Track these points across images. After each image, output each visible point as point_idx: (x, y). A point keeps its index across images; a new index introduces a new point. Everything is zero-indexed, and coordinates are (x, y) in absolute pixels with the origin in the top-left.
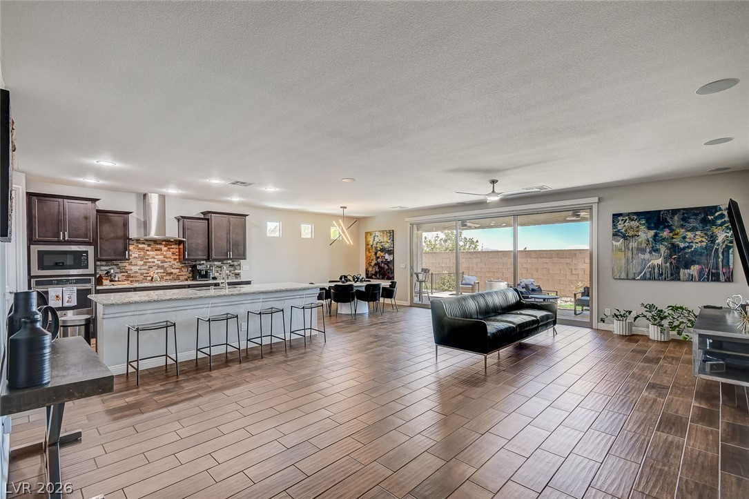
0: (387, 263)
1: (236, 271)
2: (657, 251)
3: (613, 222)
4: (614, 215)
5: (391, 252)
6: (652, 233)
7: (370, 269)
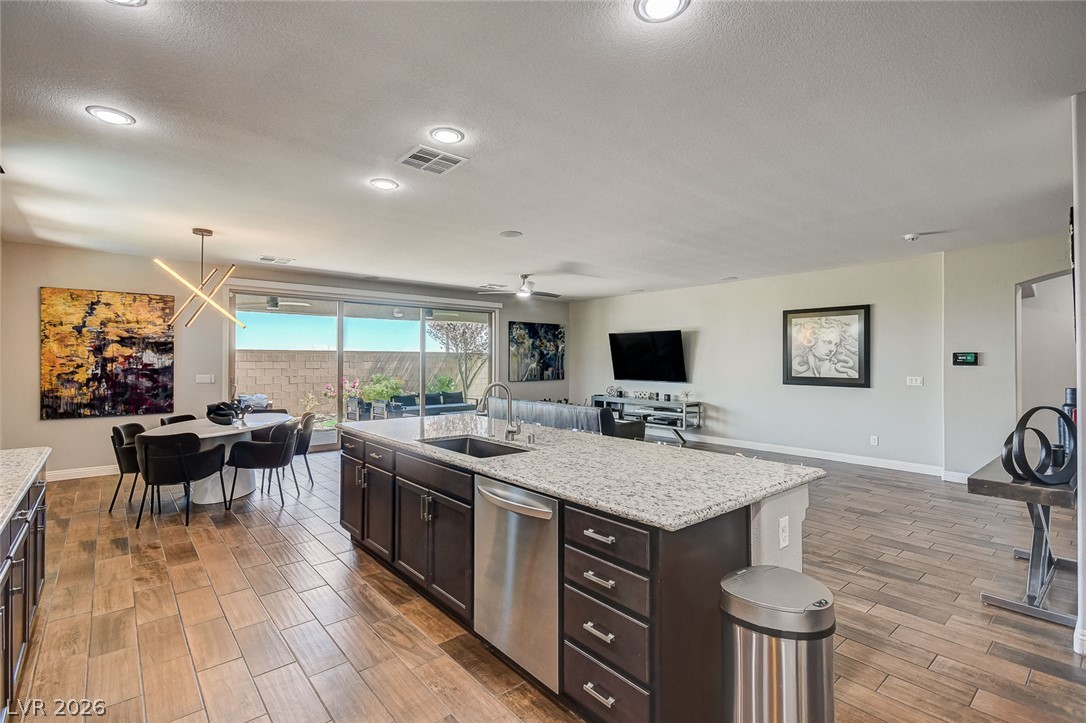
0: (151, 373)
2: (533, 356)
3: (510, 329)
4: (510, 323)
5: (165, 347)
6: (531, 341)
7: (68, 392)
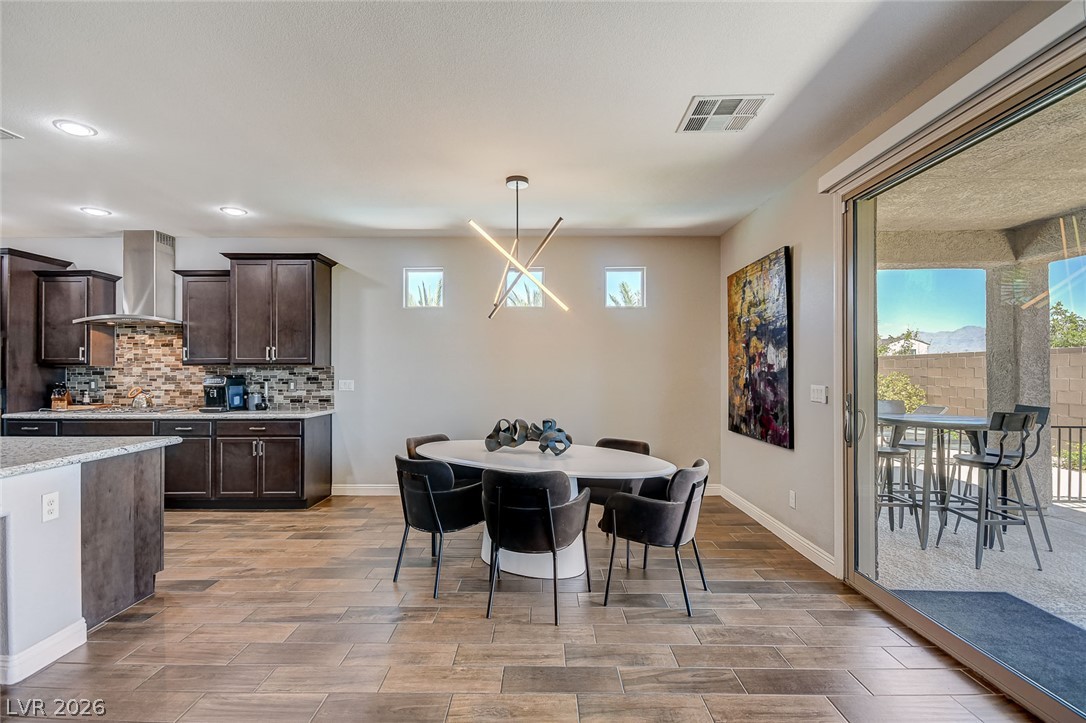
0: (772, 380)
1: (324, 393)
5: (786, 337)
7: (737, 400)
